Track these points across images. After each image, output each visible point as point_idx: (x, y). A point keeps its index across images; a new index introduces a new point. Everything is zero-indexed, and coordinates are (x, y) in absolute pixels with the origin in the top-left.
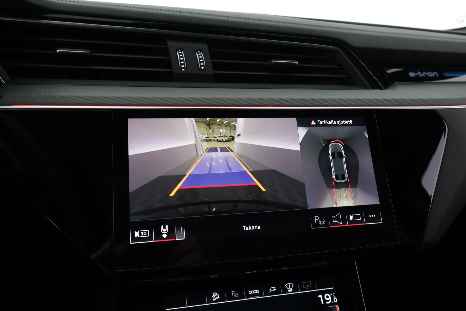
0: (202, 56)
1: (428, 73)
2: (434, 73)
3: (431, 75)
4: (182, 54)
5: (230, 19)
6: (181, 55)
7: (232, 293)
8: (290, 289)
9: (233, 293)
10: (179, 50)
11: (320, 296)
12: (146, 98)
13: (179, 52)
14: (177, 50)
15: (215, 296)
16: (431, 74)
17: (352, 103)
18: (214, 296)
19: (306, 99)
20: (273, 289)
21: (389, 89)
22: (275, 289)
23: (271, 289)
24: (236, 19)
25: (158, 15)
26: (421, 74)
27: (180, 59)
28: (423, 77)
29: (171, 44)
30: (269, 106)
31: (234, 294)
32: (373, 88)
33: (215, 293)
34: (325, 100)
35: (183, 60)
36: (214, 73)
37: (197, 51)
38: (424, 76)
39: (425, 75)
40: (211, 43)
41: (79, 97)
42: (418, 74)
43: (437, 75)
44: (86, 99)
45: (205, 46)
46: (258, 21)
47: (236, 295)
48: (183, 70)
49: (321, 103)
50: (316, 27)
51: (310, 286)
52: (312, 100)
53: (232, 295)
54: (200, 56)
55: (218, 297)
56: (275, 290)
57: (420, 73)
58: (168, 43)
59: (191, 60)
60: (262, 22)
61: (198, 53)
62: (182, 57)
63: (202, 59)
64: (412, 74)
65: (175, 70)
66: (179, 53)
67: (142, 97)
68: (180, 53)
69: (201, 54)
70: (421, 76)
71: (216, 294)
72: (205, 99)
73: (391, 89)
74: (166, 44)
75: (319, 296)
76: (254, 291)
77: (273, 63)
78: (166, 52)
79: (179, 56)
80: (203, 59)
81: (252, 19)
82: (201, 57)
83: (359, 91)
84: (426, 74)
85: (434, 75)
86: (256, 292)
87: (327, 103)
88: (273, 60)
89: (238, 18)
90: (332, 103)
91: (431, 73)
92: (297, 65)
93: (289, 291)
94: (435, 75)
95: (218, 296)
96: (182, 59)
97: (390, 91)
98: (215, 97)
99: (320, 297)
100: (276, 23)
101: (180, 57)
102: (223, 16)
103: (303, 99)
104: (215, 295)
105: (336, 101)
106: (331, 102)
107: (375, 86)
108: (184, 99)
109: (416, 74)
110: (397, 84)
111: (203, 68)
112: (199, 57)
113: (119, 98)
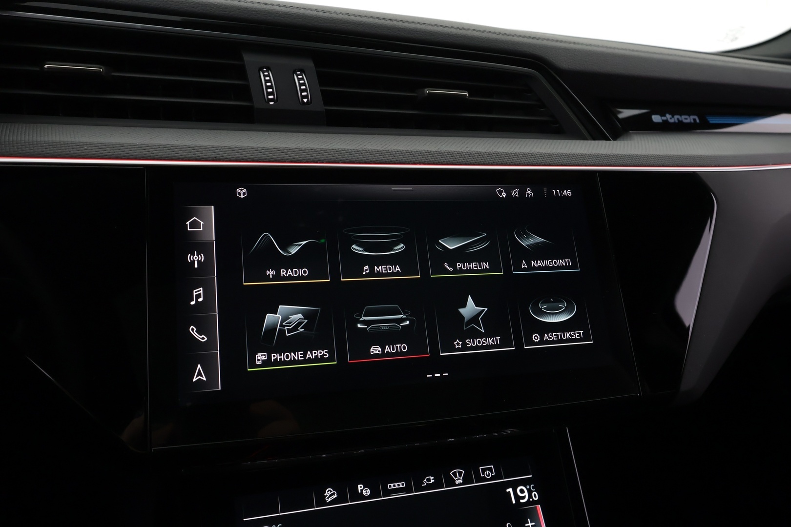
0: (304, 80)
1: (683, 117)
2: (692, 117)
3: (688, 121)
4: (269, 76)
5: (353, 17)
6: (267, 78)
7: (360, 489)
8: (458, 480)
9: (360, 487)
10: (265, 69)
11: (510, 490)
12: (206, 147)
13: (263, 72)
14: (261, 69)
15: (330, 494)
16: (688, 119)
17: (559, 160)
18: (327, 494)
19: (484, 152)
20: (429, 480)
21: (620, 140)
22: (432, 479)
23: (425, 480)
24: (363, 18)
25: (226, 8)
26: (671, 118)
27: (266, 85)
28: (674, 123)
29: (249, 59)
30: (420, 164)
31: (362, 490)
32: (594, 138)
33: (329, 489)
34: (515, 155)
35: (271, 87)
36: (325, 109)
37: (295, 72)
38: (677, 121)
39: (678, 119)
40: (319, 59)
41: (86, 144)
42: (667, 118)
43: (698, 121)
44: (97, 147)
45: (309, 64)
46: (401, 22)
47: (366, 492)
48: (272, 103)
49: (509, 159)
50: (499, 35)
51: (492, 473)
52: (493, 155)
53: (360, 492)
54: (300, 80)
55: (335, 496)
56: (432, 481)
57: (670, 116)
58: (244, 56)
59: (285, 86)
60: (406, 25)
61: (297, 75)
62: (270, 81)
63: (304, 84)
64: (656, 118)
65: (258, 104)
66: (263, 74)
67: (198, 145)
68: (266, 73)
69: (303, 76)
70: (672, 121)
71: (331, 491)
72: (310, 150)
73: (623, 140)
74: (242, 59)
75: (508, 490)
76: (396, 484)
77: (426, 95)
78: (241, 72)
79: (265, 79)
80: (306, 86)
81: (390, 19)
82: (302, 82)
83: (570, 141)
84: (680, 119)
85: (692, 121)
86: (401, 486)
87: (519, 160)
88: (426, 90)
89: (365, 16)
90: (527, 159)
91: (687, 117)
92: (467, 97)
93: (457, 482)
94: (695, 120)
95: (334, 494)
96: (269, 84)
97: (622, 142)
98: (327, 147)
99: (509, 492)
100: (430, 26)
101: (266, 81)
102: (341, 13)
103: (478, 153)
104: (329, 492)
105: (534, 156)
106: (525, 157)
107: (597, 135)
108: (273, 150)
109: (664, 118)
110: (633, 133)
111: (305, 100)
112: (299, 82)
113: (159, 146)
